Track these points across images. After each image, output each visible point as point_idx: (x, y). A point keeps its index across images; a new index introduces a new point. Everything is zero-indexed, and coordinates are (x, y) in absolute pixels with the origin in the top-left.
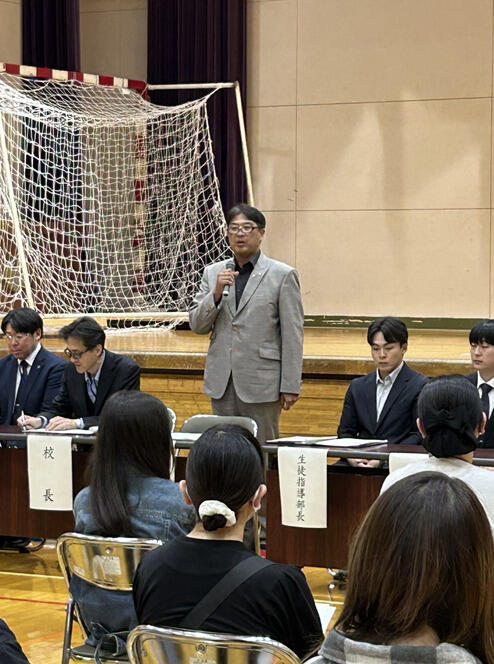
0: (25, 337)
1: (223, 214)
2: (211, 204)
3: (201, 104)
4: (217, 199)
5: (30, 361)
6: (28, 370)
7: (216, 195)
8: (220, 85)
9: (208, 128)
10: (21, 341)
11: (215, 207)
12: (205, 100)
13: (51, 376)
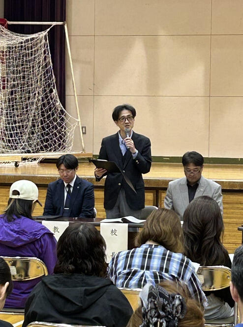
0: (71, 172)
1: (58, 97)
2: (51, 91)
3: (45, 34)
4: (54, 88)
5: (72, 184)
6: (72, 189)
7: (54, 86)
8: (54, 23)
9: (49, 47)
10: (69, 174)
11: (54, 93)
12: (47, 32)
13: (86, 193)
